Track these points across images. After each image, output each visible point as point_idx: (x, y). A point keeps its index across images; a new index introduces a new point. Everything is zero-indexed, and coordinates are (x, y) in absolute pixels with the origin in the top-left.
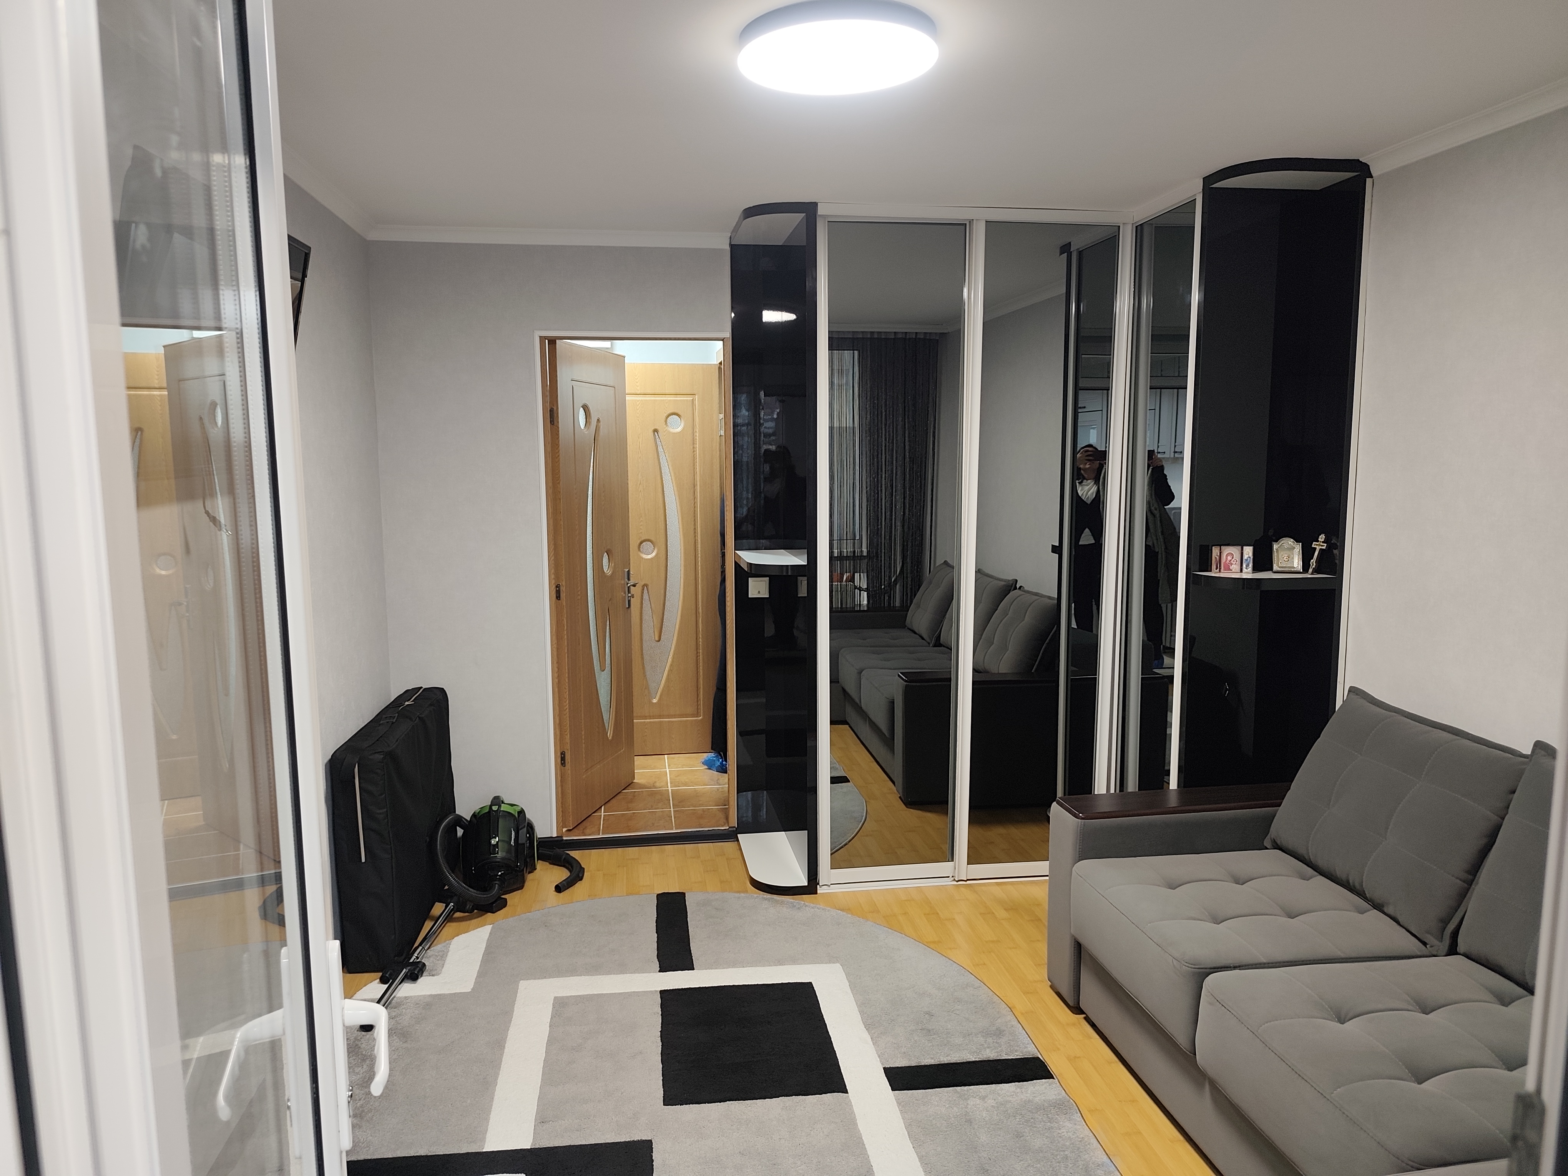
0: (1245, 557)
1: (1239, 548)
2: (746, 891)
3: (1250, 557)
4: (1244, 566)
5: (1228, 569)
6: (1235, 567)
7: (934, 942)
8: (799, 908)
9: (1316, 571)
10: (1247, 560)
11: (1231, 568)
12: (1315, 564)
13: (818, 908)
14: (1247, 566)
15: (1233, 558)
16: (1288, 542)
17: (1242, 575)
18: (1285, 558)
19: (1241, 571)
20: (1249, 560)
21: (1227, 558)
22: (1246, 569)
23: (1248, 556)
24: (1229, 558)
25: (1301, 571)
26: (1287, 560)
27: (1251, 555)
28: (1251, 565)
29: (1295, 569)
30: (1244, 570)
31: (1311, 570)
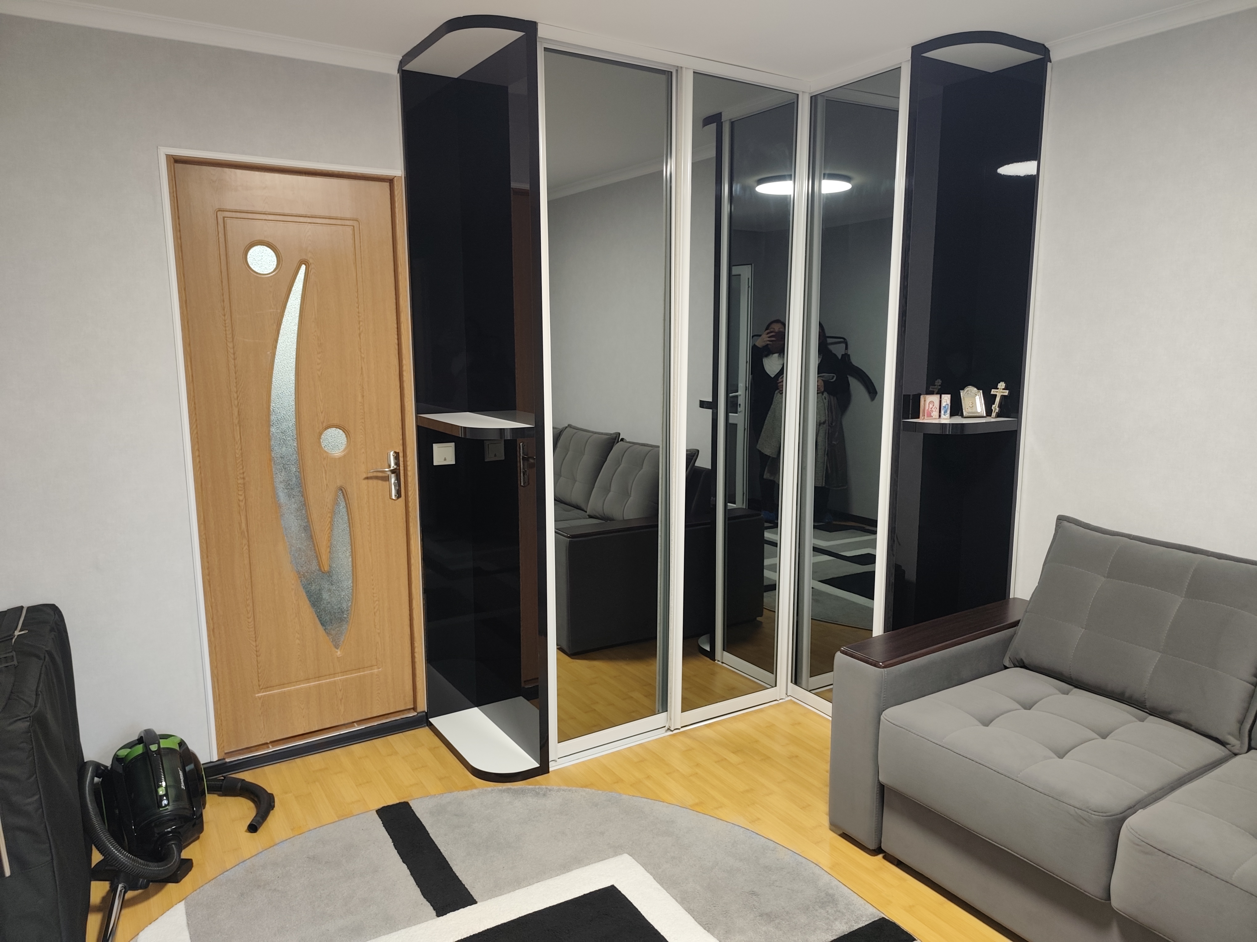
0: (943, 404)
1: (939, 396)
2: (473, 786)
3: (948, 405)
4: (942, 412)
5: (930, 415)
6: (935, 414)
7: (697, 804)
8: (544, 795)
9: (998, 415)
10: (945, 407)
11: (932, 415)
12: (998, 409)
13: (563, 790)
14: (945, 412)
15: (933, 406)
16: (972, 390)
17: (940, 421)
18: (970, 404)
19: (940, 416)
20: (947, 407)
21: (929, 406)
22: (944, 415)
23: (946, 403)
24: (931, 406)
25: (985, 415)
26: (971, 406)
27: (949, 402)
28: (949, 412)
29: (980, 414)
30: (942, 416)
31: (994, 414)
